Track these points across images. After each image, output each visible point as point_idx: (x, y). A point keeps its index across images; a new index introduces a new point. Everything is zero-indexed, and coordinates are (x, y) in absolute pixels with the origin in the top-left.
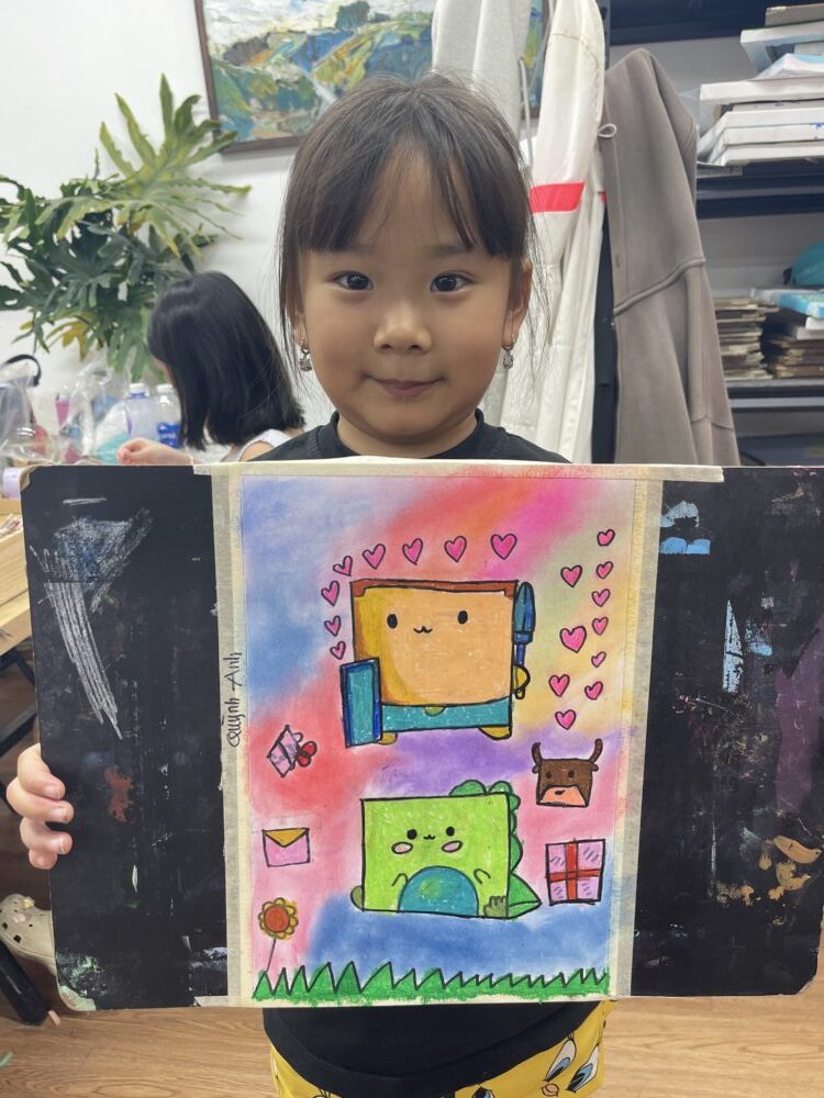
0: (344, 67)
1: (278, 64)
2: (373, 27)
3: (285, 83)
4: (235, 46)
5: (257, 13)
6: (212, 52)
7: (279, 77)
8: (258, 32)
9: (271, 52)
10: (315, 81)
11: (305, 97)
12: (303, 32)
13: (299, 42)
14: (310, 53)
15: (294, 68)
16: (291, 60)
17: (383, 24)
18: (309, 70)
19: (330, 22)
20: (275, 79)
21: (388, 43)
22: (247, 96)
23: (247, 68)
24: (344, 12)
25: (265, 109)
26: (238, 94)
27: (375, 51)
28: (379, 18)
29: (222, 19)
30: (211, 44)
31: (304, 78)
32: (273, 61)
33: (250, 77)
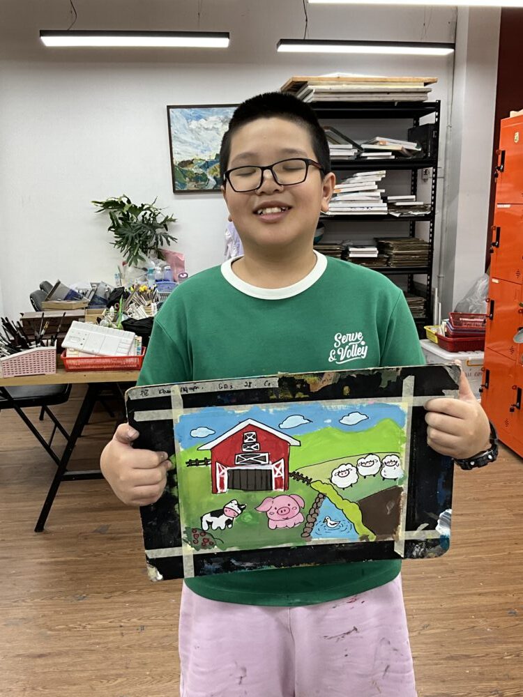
0: (216, 171)
1: (196, 168)
3: (198, 174)
4: (182, 162)
5: (190, 153)
6: (174, 163)
7: (196, 172)
8: (190, 159)
9: (194, 165)
10: (207, 174)
11: (204, 178)
12: (204, 160)
13: (203, 163)
14: (206, 166)
15: (201, 170)
16: (200, 167)
18: (206, 170)
19: (213, 158)
22: (185, 177)
23: (185, 169)
25: (190, 181)
26: (182, 176)
29: (178, 153)
30: (174, 160)
31: (204, 173)
32: (194, 167)
33: (187, 171)
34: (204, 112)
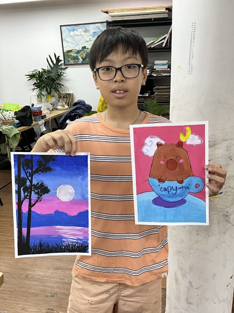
0: (83, 54)
1: (73, 54)
2: (87, 50)
3: (74, 56)
4: (68, 51)
5: (71, 47)
6: (64, 51)
8: (71, 49)
9: (73, 52)
10: (79, 56)
11: (77, 58)
13: (77, 51)
16: (75, 53)
17: (88, 49)
18: (78, 54)
19: (81, 49)
21: (89, 52)
22: (69, 58)
23: (69, 54)
24: (83, 47)
25: (71, 59)
27: (87, 53)
28: (87, 49)
29: (66, 47)
31: (77, 56)
34: (76, 27)
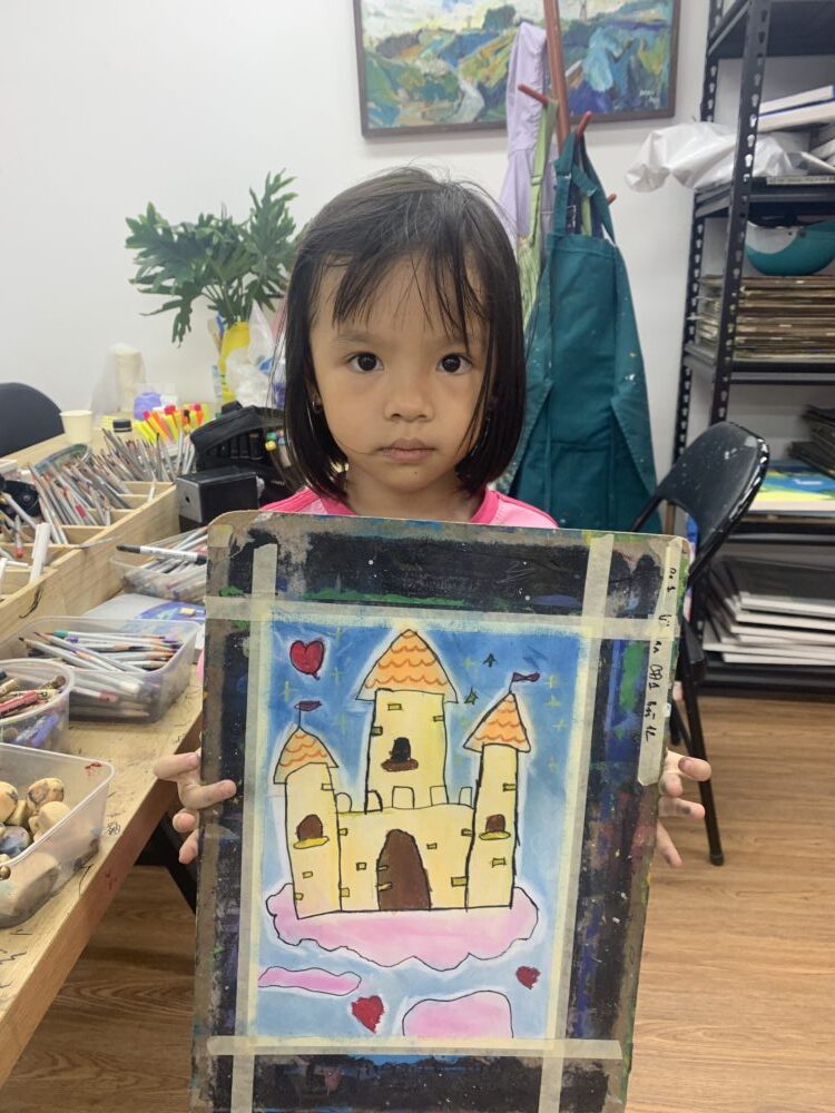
0: (488, 64)
1: (427, 59)
2: (517, 30)
3: (432, 77)
4: (388, 40)
5: (411, 11)
6: (366, 44)
7: (427, 71)
8: (411, 28)
9: (422, 48)
10: (460, 76)
11: (450, 90)
12: (452, 32)
13: (448, 41)
14: (457, 51)
15: (441, 63)
16: (439, 57)
18: (455, 65)
19: (478, 23)
20: (423, 72)
22: (395, 87)
23: (397, 61)
24: (491, 15)
25: (411, 98)
26: (387, 85)
29: (377, 14)
30: (365, 36)
31: (450, 73)
32: (423, 56)
33: (401, 70)
